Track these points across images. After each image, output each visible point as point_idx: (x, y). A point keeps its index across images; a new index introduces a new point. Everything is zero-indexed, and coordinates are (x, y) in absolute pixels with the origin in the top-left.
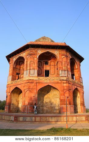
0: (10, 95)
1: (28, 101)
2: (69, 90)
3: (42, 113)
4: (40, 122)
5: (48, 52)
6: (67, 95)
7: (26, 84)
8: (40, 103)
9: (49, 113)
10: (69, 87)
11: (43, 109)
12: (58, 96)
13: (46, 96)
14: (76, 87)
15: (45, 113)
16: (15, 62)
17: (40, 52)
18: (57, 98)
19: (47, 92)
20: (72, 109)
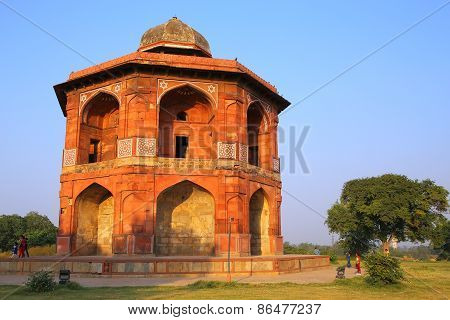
0: (75, 206)
1: (130, 222)
2: (240, 194)
3: (167, 255)
4: (167, 273)
5: (187, 86)
6: (233, 207)
7: (125, 177)
8: (161, 228)
9: (184, 254)
10: (239, 186)
11: (169, 243)
12: (209, 210)
13: (177, 210)
14: (259, 186)
15: (173, 255)
16: (86, 106)
17: (165, 85)
18: (208, 214)
19: (179, 198)
20: (246, 244)
